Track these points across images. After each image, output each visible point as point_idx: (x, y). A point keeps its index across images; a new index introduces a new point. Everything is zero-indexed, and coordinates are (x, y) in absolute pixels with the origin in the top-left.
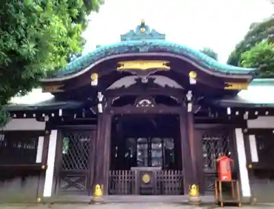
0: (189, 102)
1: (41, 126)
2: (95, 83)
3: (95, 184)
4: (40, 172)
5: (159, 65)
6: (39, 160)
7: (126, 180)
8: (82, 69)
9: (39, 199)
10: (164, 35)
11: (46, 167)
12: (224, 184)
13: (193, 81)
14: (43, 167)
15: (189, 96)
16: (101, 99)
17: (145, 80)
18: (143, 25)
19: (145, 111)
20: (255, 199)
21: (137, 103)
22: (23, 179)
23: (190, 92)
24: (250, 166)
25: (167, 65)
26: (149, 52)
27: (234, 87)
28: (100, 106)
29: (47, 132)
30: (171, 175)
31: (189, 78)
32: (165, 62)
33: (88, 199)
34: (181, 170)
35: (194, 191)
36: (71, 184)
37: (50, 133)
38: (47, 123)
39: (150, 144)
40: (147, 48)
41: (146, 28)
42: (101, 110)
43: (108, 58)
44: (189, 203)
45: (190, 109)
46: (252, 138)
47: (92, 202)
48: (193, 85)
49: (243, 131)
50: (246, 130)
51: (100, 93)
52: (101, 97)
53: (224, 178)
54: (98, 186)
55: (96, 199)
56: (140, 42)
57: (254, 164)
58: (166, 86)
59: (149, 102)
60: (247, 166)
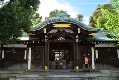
0: (77, 38)
1: (25, 46)
2: (45, 32)
4: (26, 62)
5: (68, 26)
7: (55, 65)
8: (41, 27)
9: (27, 70)
10: (69, 15)
13: (79, 32)
14: (27, 60)
16: (46, 37)
19: (61, 42)
20: (96, 70)
21: (59, 39)
22: (21, 64)
23: (77, 35)
24: (95, 60)
25: (70, 26)
27: (92, 34)
28: (46, 39)
29: (28, 48)
30: (70, 63)
32: (70, 25)
34: (73, 61)
35: (77, 68)
36: (37, 66)
37: (28, 49)
38: (27, 45)
40: (64, 20)
42: (46, 41)
43: (50, 23)
44: (76, 72)
45: (77, 41)
46: (97, 51)
47: (44, 71)
50: (95, 48)
51: (46, 35)
53: (86, 64)
54: (46, 66)
56: (61, 18)
57: (97, 59)
58: (69, 32)
59: (62, 38)
60: (94, 60)
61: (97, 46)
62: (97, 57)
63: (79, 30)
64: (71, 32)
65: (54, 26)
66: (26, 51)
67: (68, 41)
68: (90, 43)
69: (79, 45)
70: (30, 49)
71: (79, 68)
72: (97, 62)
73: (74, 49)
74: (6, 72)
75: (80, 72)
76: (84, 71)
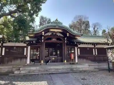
1: (25, 45)
2: (43, 34)
4: (26, 57)
6: (25, 54)
10: (62, 23)
17: (54, 34)
18: (57, 20)
19: (54, 42)
20: (78, 63)
21: (52, 40)
22: (21, 59)
23: (66, 38)
25: (62, 31)
27: (77, 37)
29: (27, 47)
33: (39, 64)
38: (27, 44)
41: (58, 21)
42: (43, 41)
44: (64, 64)
45: (65, 42)
46: (79, 49)
47: (41, 65)
49: (77, 48)
51: (43, 37)
53: (72, 58)
54: (42, 61)
55: (41, 64)
56: (56, 25)
58: (60, 36)
60: (77, 55)
61: (79, 46)
62: (79, 54)
63: (68, 34)
64: (61, 35)
65: (50, 30)
66: (25, 49)
67: (59, 42)
68: (75, 43)
69: (67, 45)
70: (29, 47)
71: (67, 61)
72: (79, 57)
73: (63, 48)
74: (6, 67)
75: (67, 64)
76: (71, 64)
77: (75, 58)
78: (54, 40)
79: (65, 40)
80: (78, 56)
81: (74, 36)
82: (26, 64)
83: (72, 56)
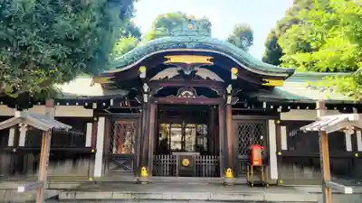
0: (229, 94)
1: (89, 113)
2: (143, 76)
3: (141, 166)
4: (90, 155)
5: (204, 60)
6: (88, 144)
7: (168, 163)
8: (132, 62)
11: (96, 151)
12: (255, 167)
13: (234, 77)
14: (93, 151)
15: (229, 89)
16: (146, 90)
19: (187, 102)
20: (281, 182)
21: (180, 94)
22: (75, 162)
23: (230, 86)
24: (280, 154)
25: (211, 60)
26: (195, 48)
27: (271, 82)
28: (145, 96)
29: (95, 119)
30: (209, 160)
31: (230, 73)
32: (210, 58)
33: (135, 179)
34: (218, 155)
35: (229, 174)
36: (119, 166)
37: (98, 120)
38: (95, 110)
39: (183, 129)
40: (194, 45)
42: (146, 100)
43: (157, 52)
44: (224, 184)
45: (229, 102)
46: (283, 129)
48: (234, 80)
49: (275, 123)
50: (278, 122)
51: (145, 84)
52: (146, 88)
53: (256, 163)
54: (144, 168)
56: (187, 39)
57: (282, 151)
58: (208, 78)
59: (190, 93)
60: (277, 152)
61: (284, 116)
62: (284, 147)
64: (214, 77)
65: (167, 60)
66: (89, 126)
67: (203, 100)
68: (265, 106)
69: (234, 113)
70: (102, 121)
71: (236, 175)
72: (284, 160)
75: (235, 184)
76: (249, 184)
77: (266, 161)
78: (187, 95)
79: (227, 94)
80: (278, 156)
81: (260, 78)
82: (91, 179)
83: (257, 154)
